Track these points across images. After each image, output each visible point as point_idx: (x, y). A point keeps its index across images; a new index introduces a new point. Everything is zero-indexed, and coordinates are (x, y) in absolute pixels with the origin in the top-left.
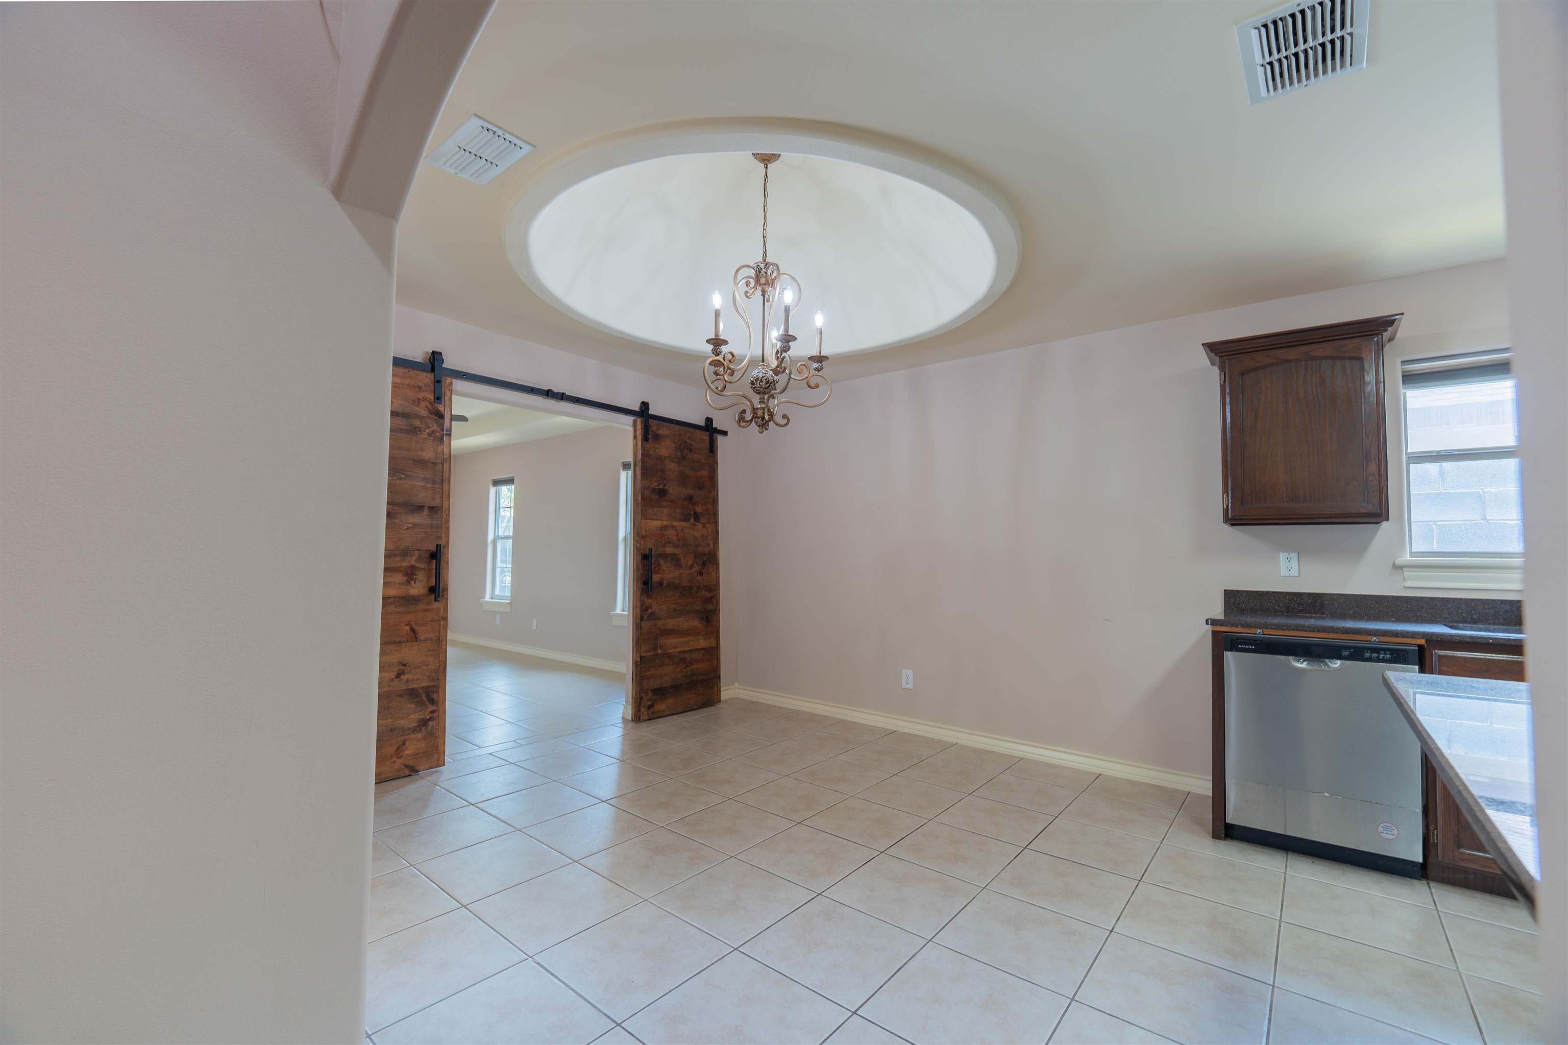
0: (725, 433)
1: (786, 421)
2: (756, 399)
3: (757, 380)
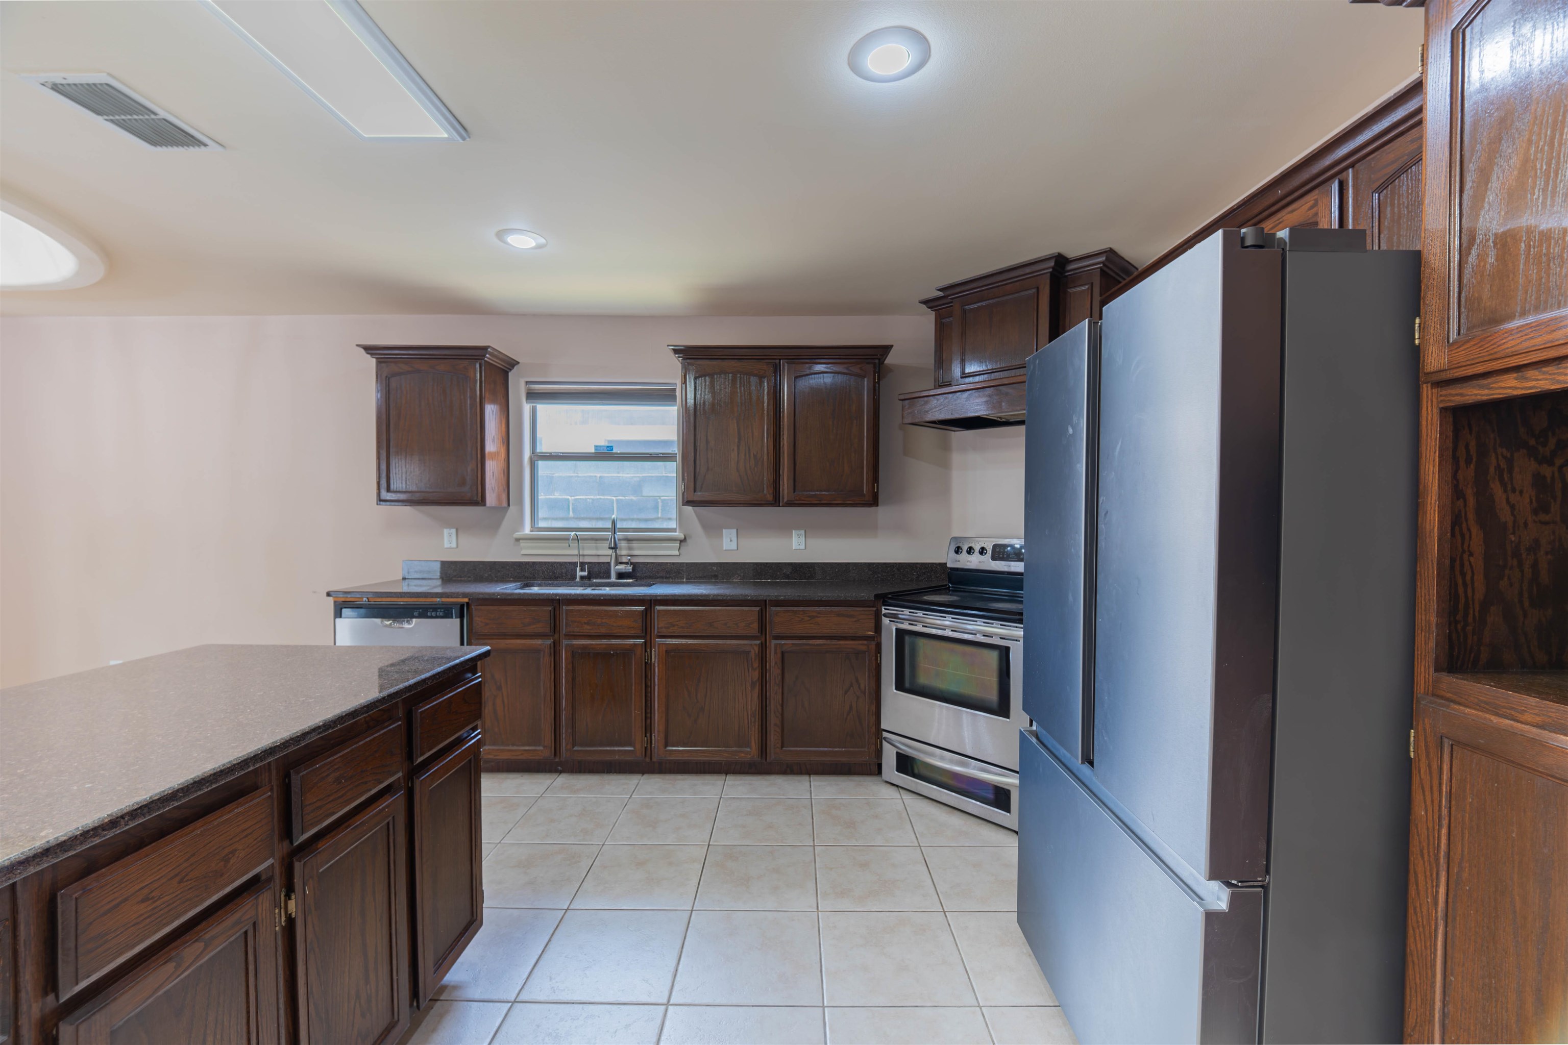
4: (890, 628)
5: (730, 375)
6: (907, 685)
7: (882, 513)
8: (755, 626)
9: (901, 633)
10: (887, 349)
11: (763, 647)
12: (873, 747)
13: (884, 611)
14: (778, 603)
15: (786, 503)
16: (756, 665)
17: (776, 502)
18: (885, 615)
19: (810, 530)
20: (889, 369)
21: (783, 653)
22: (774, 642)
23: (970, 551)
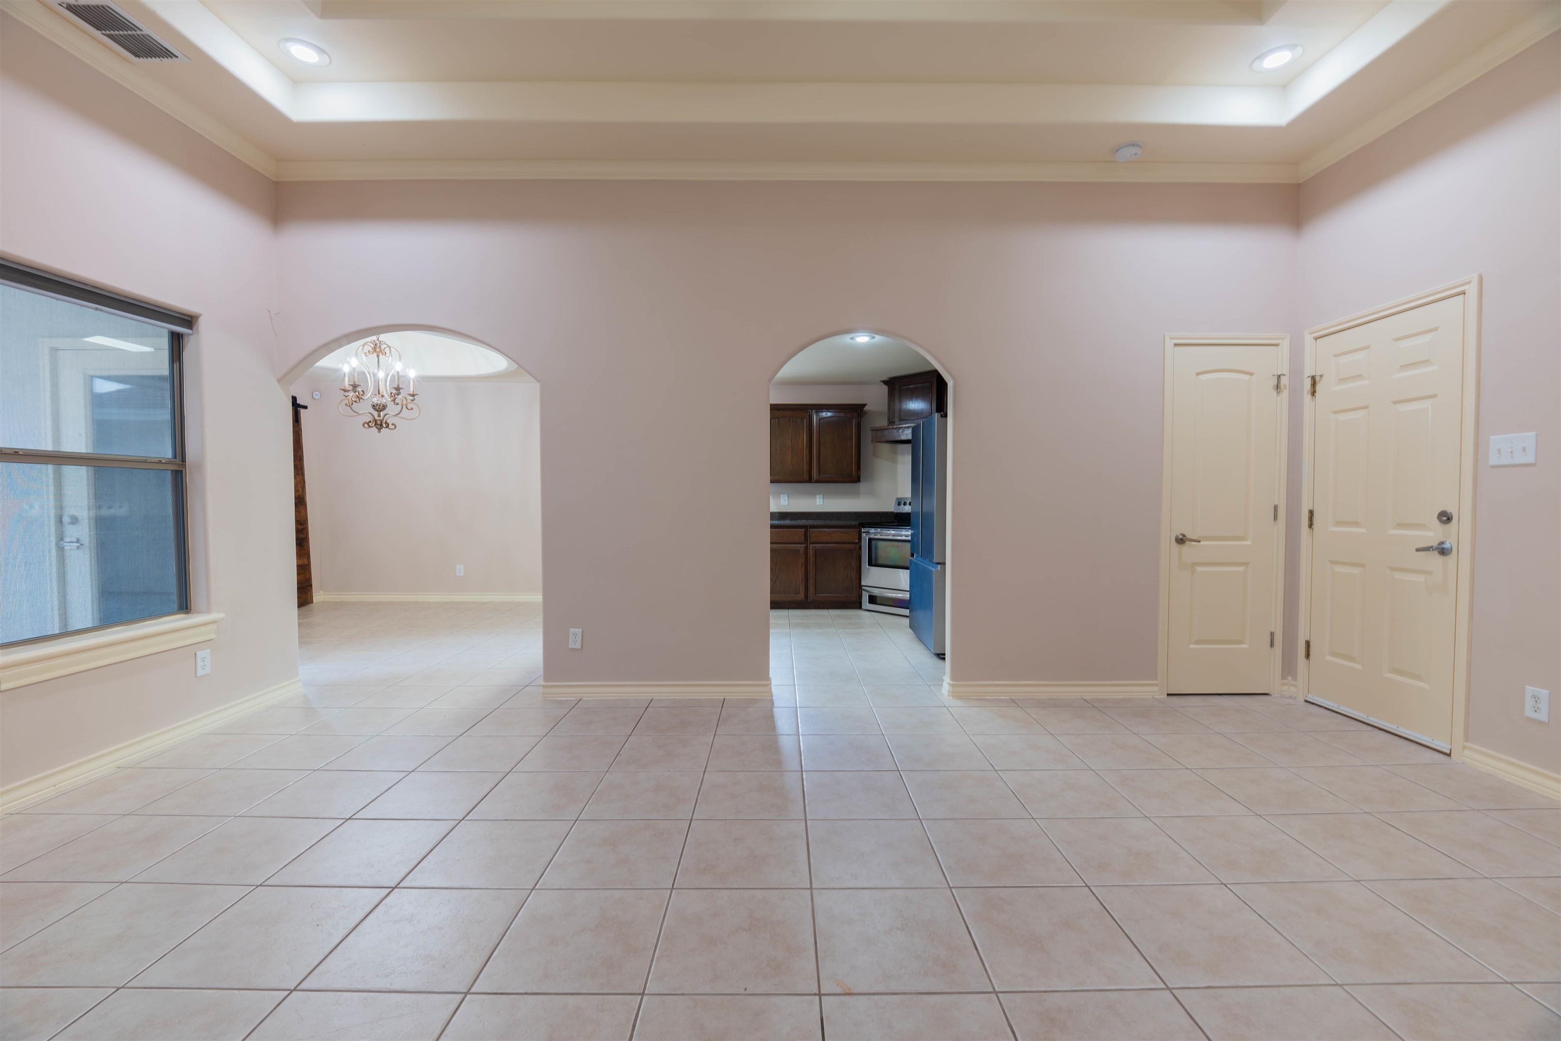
0: (306, 407)
1: (394, 427)
2: (375, 414)
3: (377, 405)
4: (865, 538)
5: (788, 418)
6: (873, 563)
7: (862, 486)
8: (803, 538)
9: (870, 540)
10: (864, 405)
11: (806, 548)
12: (858, 594)
13: (863, 530)
14: (813, 527)
15: (815, 481)
16: (803, 556)
17: (810, 480)
18: (864, 532)
19: (825, 495)
20: (866, 413)
21: (816, 550)
22: (811, 545)
23: (905, 504)
